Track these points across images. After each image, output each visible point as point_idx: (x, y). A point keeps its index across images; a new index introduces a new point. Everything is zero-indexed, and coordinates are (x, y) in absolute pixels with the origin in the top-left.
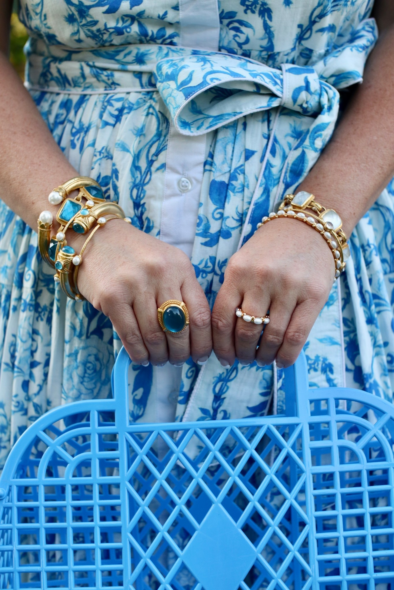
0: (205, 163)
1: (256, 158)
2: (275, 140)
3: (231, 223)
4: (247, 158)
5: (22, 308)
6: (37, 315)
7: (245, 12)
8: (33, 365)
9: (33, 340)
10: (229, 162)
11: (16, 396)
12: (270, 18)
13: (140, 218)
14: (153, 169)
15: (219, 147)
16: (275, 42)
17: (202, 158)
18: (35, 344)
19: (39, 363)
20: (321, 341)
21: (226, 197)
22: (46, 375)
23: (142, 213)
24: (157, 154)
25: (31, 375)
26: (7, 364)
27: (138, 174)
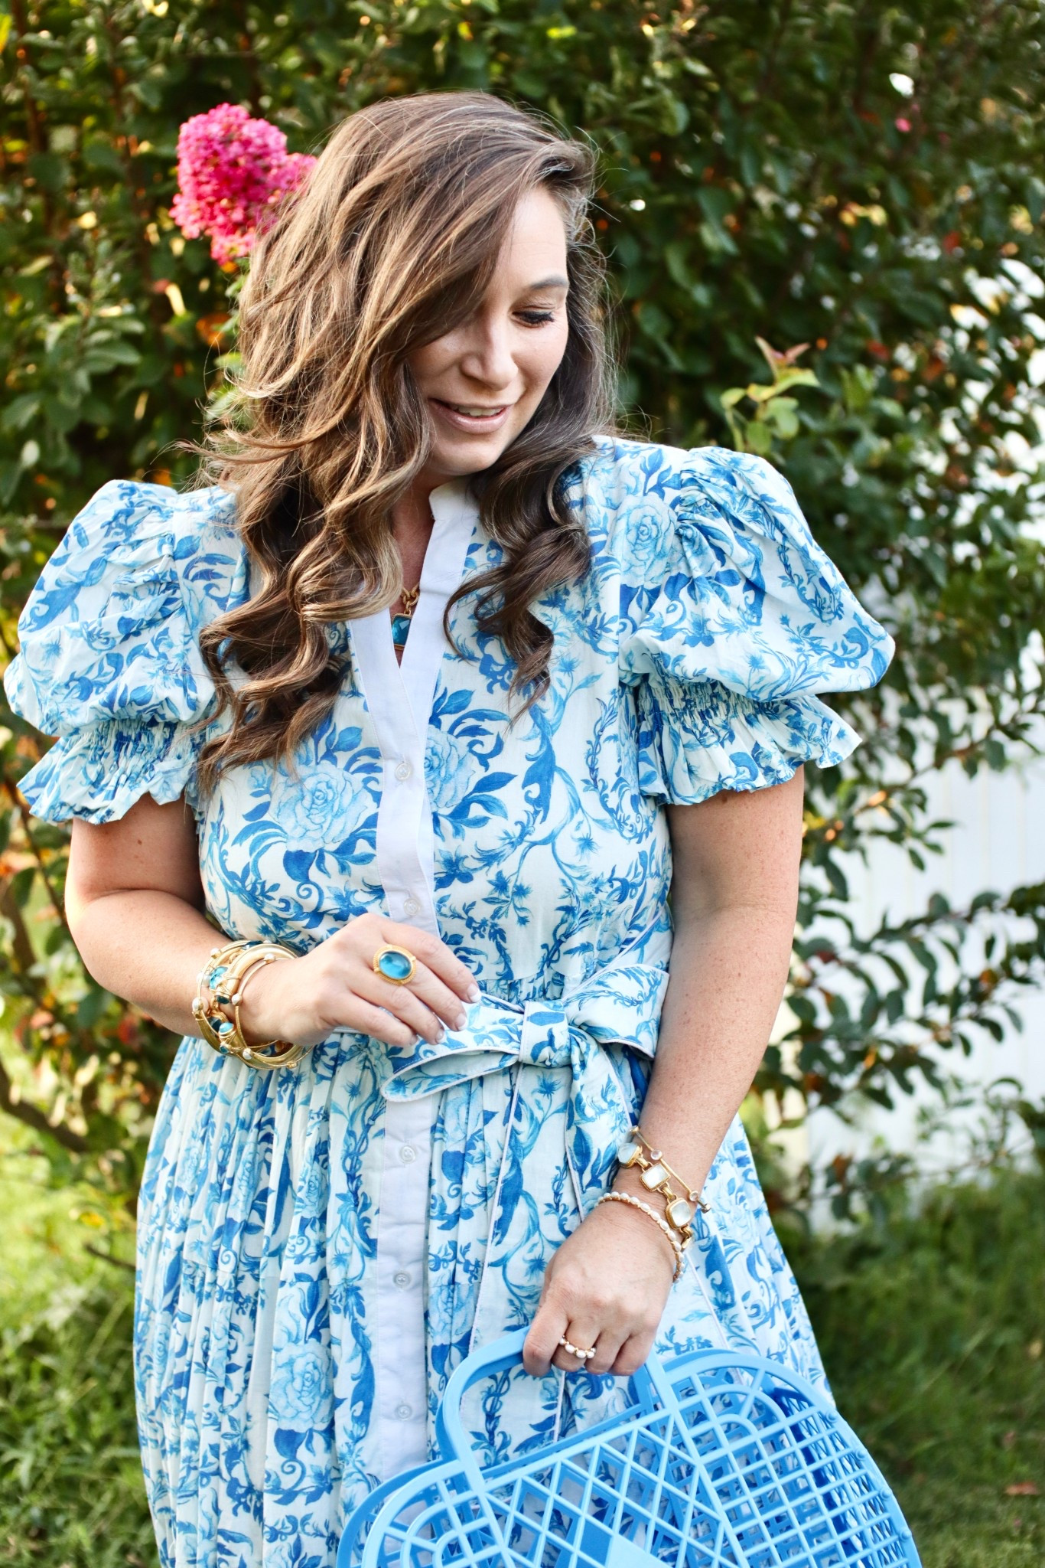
0: (434, 1129)
1: (497, 1120)
2: (520, 1099)
3: (471, 1200)
4: (486, 1121)
5: (217, 1296)
6: (237, 1306)
7: (473, 936)
8: (230, 1368)
9: (230, 1337)
10: (463, 1127)
11: (207, 1405)
12: (504, 939)
13: (355, 1194)
14: (370, 1135)
15: (450, 1110)
16: (513, 966)
17: (429, 1123)
18: (233, 1342)
19: (239, 1367)
20: (686, 1319)
21: (463, 1170)
22: (246, 1382)
23: (357, 1188)
24: (374, 1118)
25: (227, 1380)
26: (198, 1364)
27: (352, 1141)
